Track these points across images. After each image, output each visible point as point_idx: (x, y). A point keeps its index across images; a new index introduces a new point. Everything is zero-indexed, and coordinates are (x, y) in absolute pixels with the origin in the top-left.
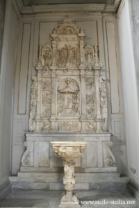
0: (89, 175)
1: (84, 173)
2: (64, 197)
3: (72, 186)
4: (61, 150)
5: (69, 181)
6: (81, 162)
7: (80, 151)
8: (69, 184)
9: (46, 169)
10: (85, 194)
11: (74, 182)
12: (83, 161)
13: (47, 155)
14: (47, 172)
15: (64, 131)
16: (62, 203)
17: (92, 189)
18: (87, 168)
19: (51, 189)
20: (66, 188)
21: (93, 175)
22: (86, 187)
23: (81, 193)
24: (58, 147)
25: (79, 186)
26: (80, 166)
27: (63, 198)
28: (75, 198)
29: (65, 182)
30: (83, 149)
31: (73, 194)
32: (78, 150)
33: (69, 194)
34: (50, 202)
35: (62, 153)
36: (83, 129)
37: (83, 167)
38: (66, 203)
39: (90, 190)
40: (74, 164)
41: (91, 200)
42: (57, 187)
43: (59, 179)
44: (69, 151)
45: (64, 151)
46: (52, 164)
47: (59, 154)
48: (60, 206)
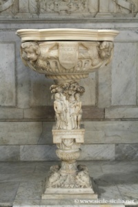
0: (116, 124)
1: (104, 119)
2: (56, 175)
3: (75, 148)
4: (45, 50)
5: (69, 136)
6: (97, 94)
7: (100, 56)
8: (68, 143)
9: (9, 113)
10: (107, 170)
11: (80, 139)
12: (101, 91)
13: (10, 79)
14: (12, 120)
15: (54, 16)
16: (50, 190)
17: (121, 158)
18: (112, 107)
19: (22, 158)
20: (61, 154)
21: (126, 124)
22: (109, 153)
23: (97, 167)
24: (38, 42)
25: (91, 152)
26: (93, 103)
27: (53, 179)
28: (84, 178)
29: (56, 140)
30: (108, 49)
31: (79, 169)
32: (93, 52)
33: (68, 169)
34: (20, 190)
35: (47, 60)
36: (104, 9)
37: (101, 106)
38: (60, 190)
39: (117, 160)
40: (80, 92)
41: (123, 182)
42: (38, 154)
43: (41, 136)
44: (68, 53)
45: (54, 53)
46: (24, 99)
47: (41, 63)
48: (44, 197)
